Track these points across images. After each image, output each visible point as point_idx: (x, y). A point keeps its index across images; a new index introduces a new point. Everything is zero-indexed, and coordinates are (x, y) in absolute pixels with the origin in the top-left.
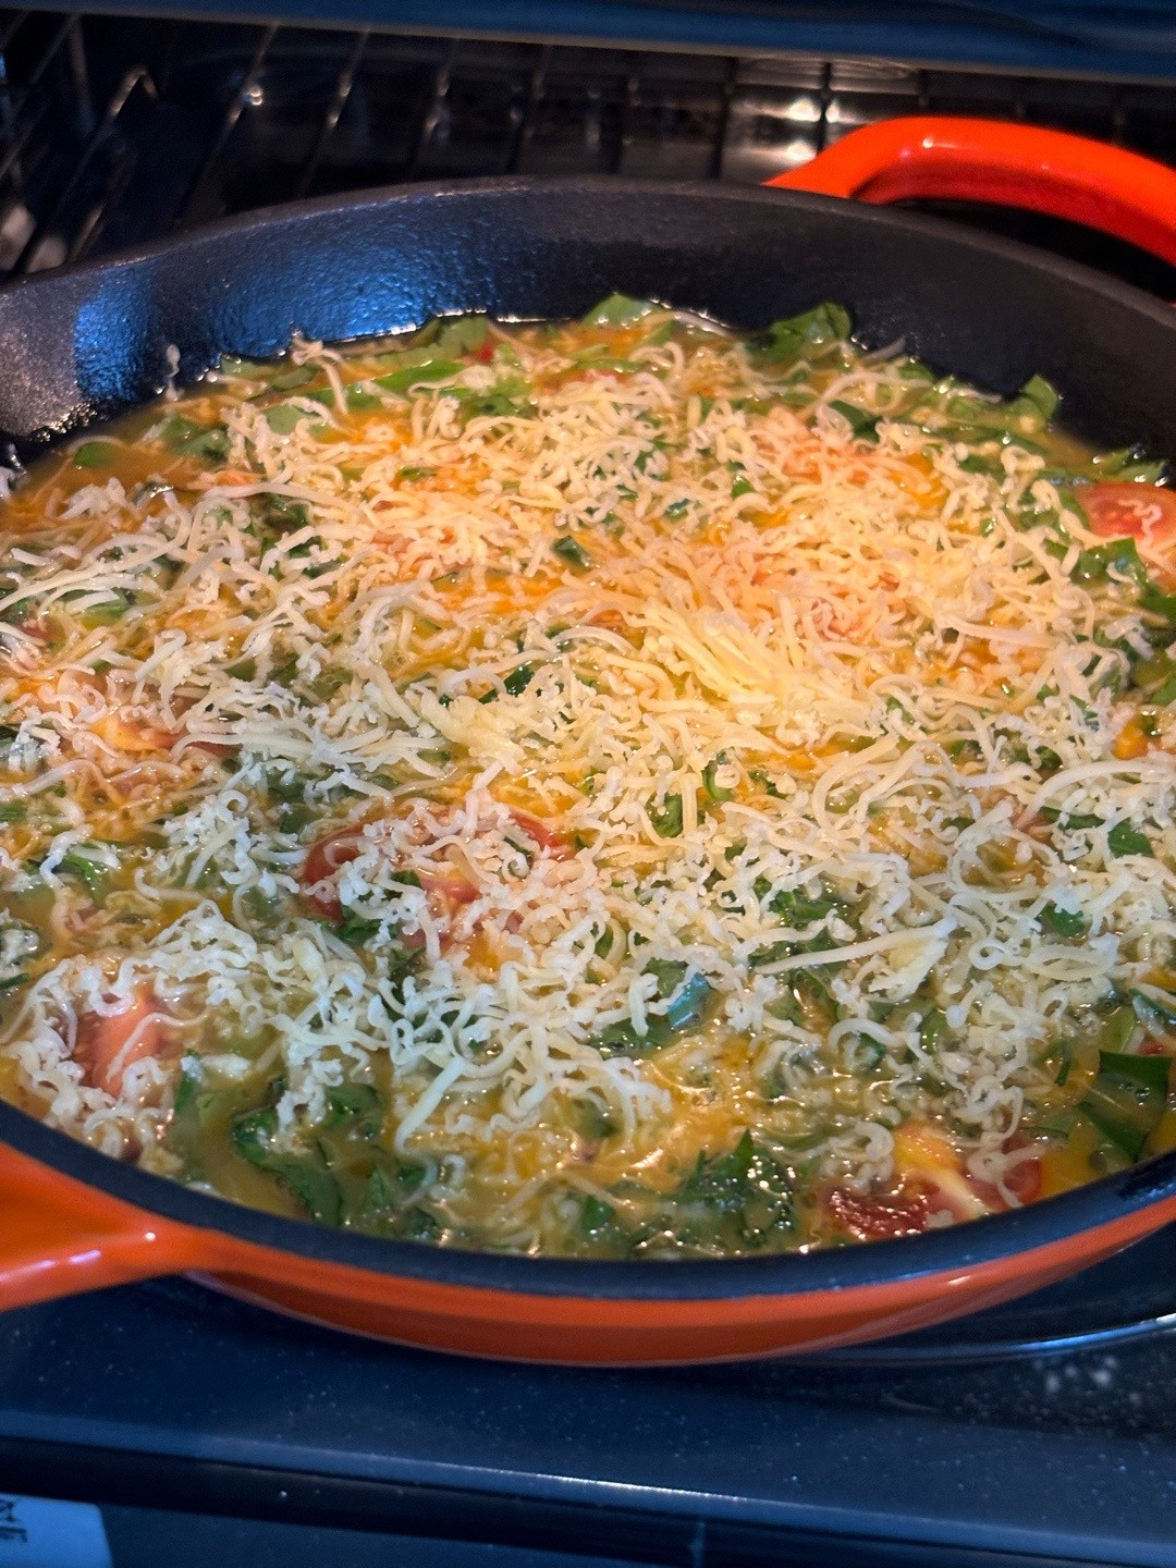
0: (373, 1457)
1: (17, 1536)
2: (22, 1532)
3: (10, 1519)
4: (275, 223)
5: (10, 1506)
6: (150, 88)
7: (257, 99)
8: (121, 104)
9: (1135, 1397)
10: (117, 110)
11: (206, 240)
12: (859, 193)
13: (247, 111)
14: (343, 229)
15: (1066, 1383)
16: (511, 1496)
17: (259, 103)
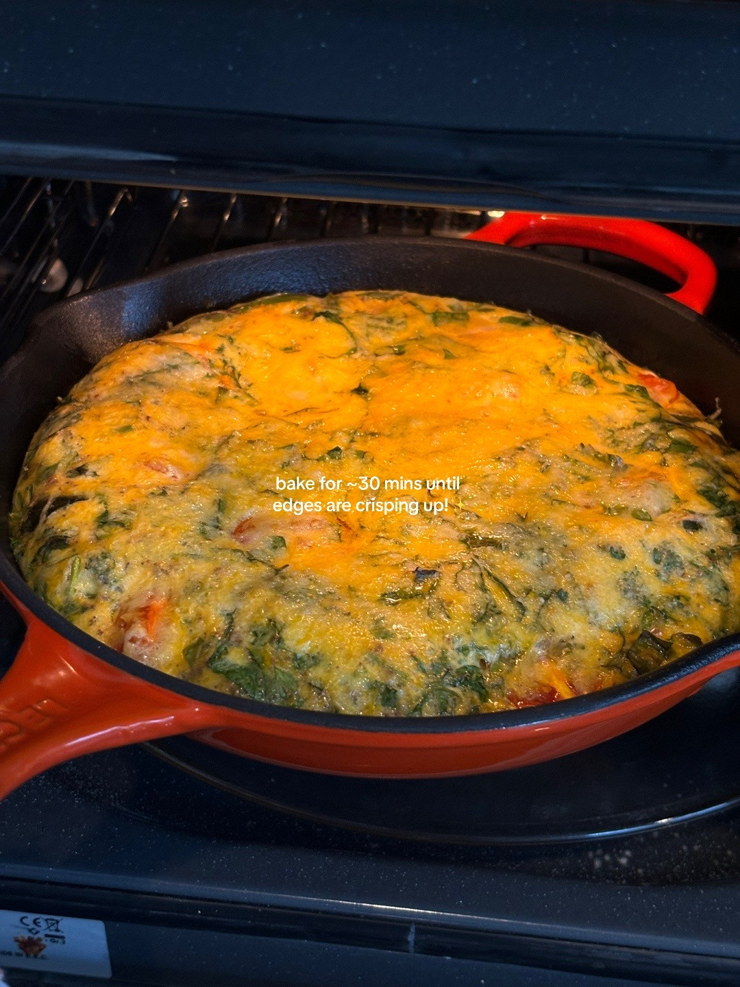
0: (246, 891)
1: (60, 940)
2: (63, 937)
3: (57, 930)
4: (221, 260)
5: (58, 922)
6: (130, 197)
7: (185, 203)
8: (114, 210)
9: (640, 871)
10: (113, 212)
11: (187, 268)
12: (509, 243)
13: (182, 210)
14: (254, 263)
15: (604, 863)
16: (317, 911)
17: (186, 205)
